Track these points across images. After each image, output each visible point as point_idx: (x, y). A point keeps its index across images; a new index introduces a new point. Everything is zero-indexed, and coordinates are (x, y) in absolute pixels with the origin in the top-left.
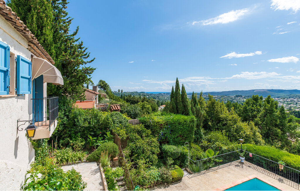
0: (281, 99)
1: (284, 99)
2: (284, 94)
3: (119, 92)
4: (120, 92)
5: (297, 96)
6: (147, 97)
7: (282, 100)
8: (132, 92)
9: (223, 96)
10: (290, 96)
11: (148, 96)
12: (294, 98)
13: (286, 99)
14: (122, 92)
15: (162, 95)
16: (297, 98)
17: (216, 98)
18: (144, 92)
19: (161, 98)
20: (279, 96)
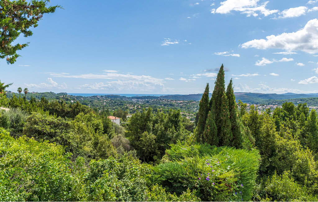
0: (260, 105)
1: (264, 106)
2: (263, 100)
3: (20, 92)
4: (23, 92)
5: (276, 102)
6: (72, 101)
7: (261, 107)
8: (43, 93)
9: (191, 102)
10: (269, 101)
11: (74, 99)
12: (274, 105)
13: (265, 106)
14: (26, 93)
15: (98, 99)
16: (277, 105)
17: (182, 105)
18: (66, 94)
19: (97, 104)
20: (257, 101)
